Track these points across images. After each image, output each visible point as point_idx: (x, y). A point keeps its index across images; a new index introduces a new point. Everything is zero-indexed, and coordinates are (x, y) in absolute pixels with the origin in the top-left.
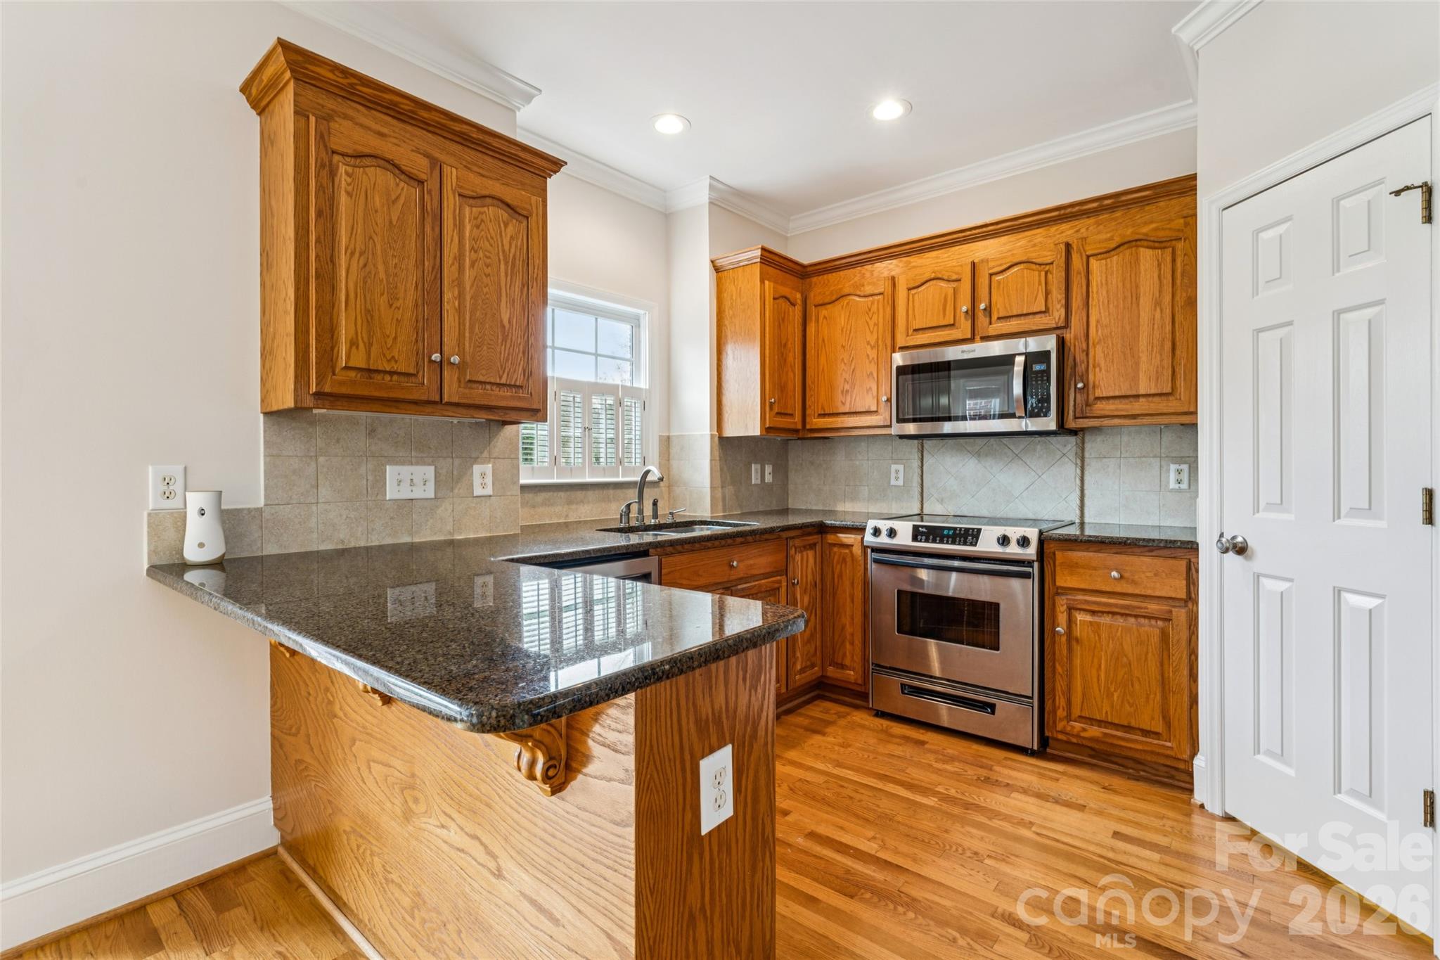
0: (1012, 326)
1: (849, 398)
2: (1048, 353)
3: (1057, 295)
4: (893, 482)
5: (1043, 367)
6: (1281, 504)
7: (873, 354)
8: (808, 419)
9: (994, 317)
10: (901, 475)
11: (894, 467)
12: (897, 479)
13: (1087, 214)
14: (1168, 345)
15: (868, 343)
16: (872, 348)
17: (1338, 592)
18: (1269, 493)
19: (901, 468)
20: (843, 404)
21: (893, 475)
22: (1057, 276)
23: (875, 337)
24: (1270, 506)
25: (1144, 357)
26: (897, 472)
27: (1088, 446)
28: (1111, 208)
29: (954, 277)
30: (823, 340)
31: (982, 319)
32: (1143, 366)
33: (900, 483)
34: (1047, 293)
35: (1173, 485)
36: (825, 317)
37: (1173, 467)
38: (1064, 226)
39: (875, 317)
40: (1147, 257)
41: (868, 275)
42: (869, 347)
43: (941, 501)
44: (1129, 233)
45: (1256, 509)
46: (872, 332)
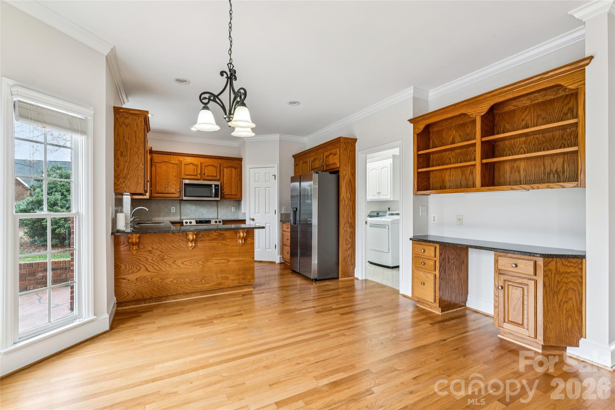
0: (209, 178)
1: (167, 189)
2: (218, 185)
3: (218, 173)
4: (172, 211)
5: (217, 188)
6: (258, 213)
7: (174, 179)
8: (152, 194)
9: (206, 175)
10: (174, 210)
11: (172, 208)
12: (173, 210)
13: (224, 159)
14: (237, 186)
15: (173, 176)
16: (174, 177)
17: (266, 224)
18: (257, 211)
19: (174, 208)
20: (165, 191)
21: (172, 210)
22: (218, 169)
23: (175, 174)
24: (257, 213)
25: (233, 188)
26: (173, 209)
27: (219, 203)
28: (228, 160)
29: (196, 165)
30: (158, 173)
31: (203, 175)
32: (233, 189)
33: (174, 211)
34: (216, 173)
35: (233, 211)
36: (158, 166)
37: (233, 208)
38: (219, 160)
39: (175, 169)
40: (233, 170)
41: (172, 158)
42: (173, 177)
43: (186, 216)
44: (231, 165)
45: (255, 214)
46: (174, 173)
